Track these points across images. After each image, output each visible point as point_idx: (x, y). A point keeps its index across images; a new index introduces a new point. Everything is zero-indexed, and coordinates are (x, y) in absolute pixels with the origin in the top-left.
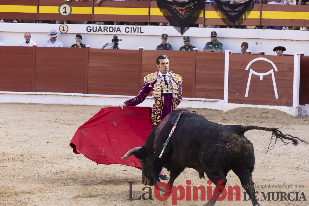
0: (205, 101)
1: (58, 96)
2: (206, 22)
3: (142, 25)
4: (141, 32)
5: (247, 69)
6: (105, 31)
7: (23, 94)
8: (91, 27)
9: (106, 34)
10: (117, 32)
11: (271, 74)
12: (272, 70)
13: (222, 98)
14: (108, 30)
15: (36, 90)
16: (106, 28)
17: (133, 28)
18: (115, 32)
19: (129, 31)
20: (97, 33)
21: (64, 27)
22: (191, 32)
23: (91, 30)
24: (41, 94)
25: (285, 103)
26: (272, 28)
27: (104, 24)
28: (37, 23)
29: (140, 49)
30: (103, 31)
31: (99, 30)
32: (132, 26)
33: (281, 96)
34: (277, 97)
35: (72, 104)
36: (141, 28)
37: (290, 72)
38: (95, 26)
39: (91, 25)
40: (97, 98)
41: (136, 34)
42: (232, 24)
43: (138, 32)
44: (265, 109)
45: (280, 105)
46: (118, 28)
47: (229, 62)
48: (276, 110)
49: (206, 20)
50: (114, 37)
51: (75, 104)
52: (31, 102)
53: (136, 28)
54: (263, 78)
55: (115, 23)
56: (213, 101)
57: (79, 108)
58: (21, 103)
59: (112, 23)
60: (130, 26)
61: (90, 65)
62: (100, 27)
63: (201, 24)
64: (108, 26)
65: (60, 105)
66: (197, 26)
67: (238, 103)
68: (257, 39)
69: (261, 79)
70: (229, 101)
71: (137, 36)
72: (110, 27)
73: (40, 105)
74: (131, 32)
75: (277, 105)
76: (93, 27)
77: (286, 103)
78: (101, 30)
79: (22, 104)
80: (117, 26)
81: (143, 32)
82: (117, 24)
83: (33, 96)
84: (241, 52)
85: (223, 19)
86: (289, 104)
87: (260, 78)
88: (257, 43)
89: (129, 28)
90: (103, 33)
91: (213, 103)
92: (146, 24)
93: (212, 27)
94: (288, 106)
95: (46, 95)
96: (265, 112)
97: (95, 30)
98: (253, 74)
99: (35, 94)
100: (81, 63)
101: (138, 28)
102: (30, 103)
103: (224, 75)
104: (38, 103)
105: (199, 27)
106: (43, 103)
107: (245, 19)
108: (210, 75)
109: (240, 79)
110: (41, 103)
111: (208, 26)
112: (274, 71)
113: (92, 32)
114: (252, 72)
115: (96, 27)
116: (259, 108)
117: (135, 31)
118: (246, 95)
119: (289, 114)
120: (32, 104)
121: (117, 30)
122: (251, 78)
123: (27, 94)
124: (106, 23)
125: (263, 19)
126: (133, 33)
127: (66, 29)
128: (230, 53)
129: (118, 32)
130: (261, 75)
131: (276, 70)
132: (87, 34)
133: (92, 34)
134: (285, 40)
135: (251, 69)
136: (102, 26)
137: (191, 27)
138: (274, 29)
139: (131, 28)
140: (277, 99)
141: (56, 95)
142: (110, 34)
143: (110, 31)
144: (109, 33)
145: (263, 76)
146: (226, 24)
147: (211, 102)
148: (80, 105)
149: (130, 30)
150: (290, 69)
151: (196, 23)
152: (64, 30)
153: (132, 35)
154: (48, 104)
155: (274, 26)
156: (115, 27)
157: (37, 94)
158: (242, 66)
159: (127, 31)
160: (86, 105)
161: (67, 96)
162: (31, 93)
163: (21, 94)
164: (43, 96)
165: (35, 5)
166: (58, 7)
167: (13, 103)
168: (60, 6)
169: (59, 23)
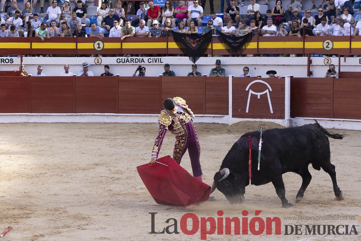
0: (214, 117)
1: (94, 116)
2: (213, 52)
3: (161, 56)
4: (161, 62)
5: (247, 89)
6: (132, 62)
7: (66, 115)
8: (120, 59)
9: (133, 65)
10: (141, 62)
11: (266, 93)
12: (268, 90)
13: (228, 114)
14: (134, 61)
15: (76, 111)
16: (132, 60)
17: (155, 59)
18: (140, 62)
19: (151, 62)
20: (125, 63)
21: (98, 59)
22: (201, 60)
23: (120, 62)
24: (81, 115)
25: (278, 117)
26: (268, 55)
27: (131, 56)
29: (160, 76)
30: (130, 62)
31: (127, 61)
32: (154, 58)
33: (276, 111)
34: (272, 112)
35: (106, 122)
36: (160, 59)
37: (282, 91)
38: (123, 58)
39: (121, 58)
40: (126, 117)
41: (157, 64)
42: (235, 53)
43: (158, 62)
44: (262, 122)
45: (275, 119)
46: (143, 59)
47: (232, 84)
48: (271, 122)
49: (213, 51)
50: (139, 66)
51: (109, 122)
52: (72, 121)
53: (157, 59)
54: (260, 97)
55: (140, 55)
56: (220, 117)
57: (112, 125)
58: (64, 123)
59: (137, 55)
60: (152, 58)
61: (120, 90)
62: (128, 59)
63: (209, 54)
64: (134, 58)
65: (96, 123)
66: (206, 56)
67: (240, 118)
68: (256, 65)
69: (259, 97)
70: (233, 116)
71: (158, 66)
72: (136, 59)
73: (80, 124)
74: (153, 62)
75: (272, 119)
76: (122, 59)
77: (280, 117)
78: (129, 61)
79: (66, 123)
80: (141, 58)
81: (163, 62)
82: (141, 56)
83: (74, 116)
84: (243, 76)
85: (227, 50)
86: (282, 117)
87: (257, 97)
88: (255, 69)
89: (151, 59)
90: (130, 64)
91: (220, 118)
92: (165, 55)
93: (218, 57)
94: (281, 119)
95: (85, 116)
96: (262, 124)
97: (123, 61)
98: (252, 94)
99: (76, 115)
100: (112, 88)
101: (158, 59)
102: (72, 123)
103: (228, 95)
104: (79, 122)
105: (208, 56)
106: (82, 122)
107: (245, 49)
108: (217, 95)
109: (241, 98)
110: (81, 122)
111: (215, 55)
112: (269, 90)
113: (121, 63)
114: (251, 92)
115: (125, 59)
116: (258, 121)
117: (156, 62)
118: (247, 111)
119: (283, 125)
120: (74, 123)
121: (142, 61)
122: (251, 97)
123: (70, 115)
124: (132, 55)
125: (260, 48)
126: (154, 63)
127: (100, 61)
128: (233, 77)
129: (143, 62)
130: (259, 94)
131: (271, 90)
132: (117, 65)
133: (121, 65)
134: (278, 65)
135: (250, 90)
136: (129, 58)
137: (201, 57)
138: (269, 56)
139: (153, 59)
140: (272, 113)
141: (93, 115)
142: (136, 65)
143: (136, 62)
144: (135, 63)
145: (260, 95)
146: (230, 53)
147: (219, 118)
148: (113, 123)
149: (152, 60)
150: (282, 89)
151: (206, 53)
152: (98, 62)
153: (154, 65)
154: (86, 123)
155: (269, 54)
156: (140, 59)
157: (78, 115)
158: (243, 87)
159: (150, 61)
160: (118, 123)
161: (102, 116)
162: (73, 114)
163: (64, 115)
164: (82, 117)
165: (74, 42)
166: (93, 43)
167: (58, 123)
168: (94, 42)
169: (94, 57)
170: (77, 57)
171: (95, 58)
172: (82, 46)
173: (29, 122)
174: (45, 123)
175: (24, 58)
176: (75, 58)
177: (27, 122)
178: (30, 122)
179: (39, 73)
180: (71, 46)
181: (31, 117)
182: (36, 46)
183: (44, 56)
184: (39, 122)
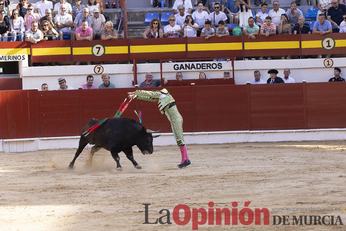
7: (296, 132)
21: (328, 61)
24: (314, 131)
28: (300, 59)
52: (303, 139)
58: (293, 141)
65: (334, 140)
79: (295, 141)
83: (306, 133)
95: (319, 132)
99: (308, 132)
102: (303, 141)
104: (312, 140)
110: (314, 140)
120: (306, 141)
123: (300, 132)
127: (331, 63)
141: (330, 131)
152: (329, 65)
157: (310, 131)
162: (304, 130)
163: (293, 132)
164: (316, 133)
165: (297, 41)
166: (321, 41)
167: (285, 141)
168: (323, 40)
169: (323, 58)
170: (301, 58)
171: (325, 59)
172: (307, 44)
173: (249, 141)
174: (269, 142)
175: (235, 62)
176: (299, 59)
177: (246, 142)
178: (251, 142)
179: (257, 80)
180: (294, 45)
181: (251, 135)
182: (249, 46)
183: (257, 58)
184: (262, 141)
